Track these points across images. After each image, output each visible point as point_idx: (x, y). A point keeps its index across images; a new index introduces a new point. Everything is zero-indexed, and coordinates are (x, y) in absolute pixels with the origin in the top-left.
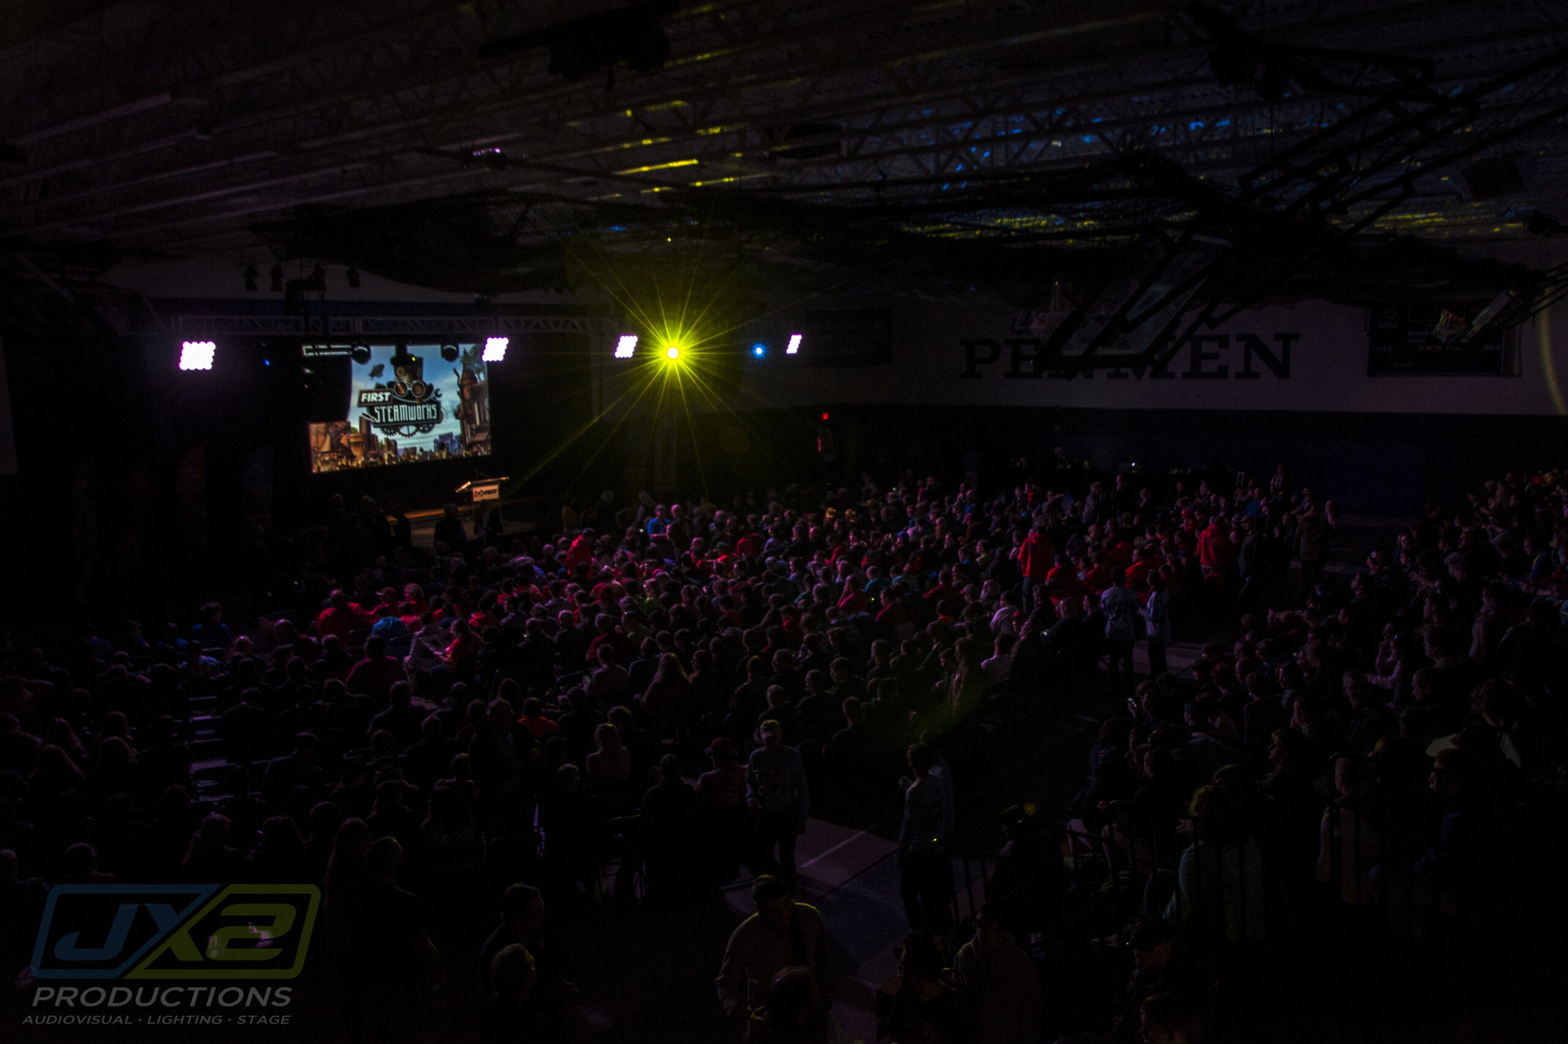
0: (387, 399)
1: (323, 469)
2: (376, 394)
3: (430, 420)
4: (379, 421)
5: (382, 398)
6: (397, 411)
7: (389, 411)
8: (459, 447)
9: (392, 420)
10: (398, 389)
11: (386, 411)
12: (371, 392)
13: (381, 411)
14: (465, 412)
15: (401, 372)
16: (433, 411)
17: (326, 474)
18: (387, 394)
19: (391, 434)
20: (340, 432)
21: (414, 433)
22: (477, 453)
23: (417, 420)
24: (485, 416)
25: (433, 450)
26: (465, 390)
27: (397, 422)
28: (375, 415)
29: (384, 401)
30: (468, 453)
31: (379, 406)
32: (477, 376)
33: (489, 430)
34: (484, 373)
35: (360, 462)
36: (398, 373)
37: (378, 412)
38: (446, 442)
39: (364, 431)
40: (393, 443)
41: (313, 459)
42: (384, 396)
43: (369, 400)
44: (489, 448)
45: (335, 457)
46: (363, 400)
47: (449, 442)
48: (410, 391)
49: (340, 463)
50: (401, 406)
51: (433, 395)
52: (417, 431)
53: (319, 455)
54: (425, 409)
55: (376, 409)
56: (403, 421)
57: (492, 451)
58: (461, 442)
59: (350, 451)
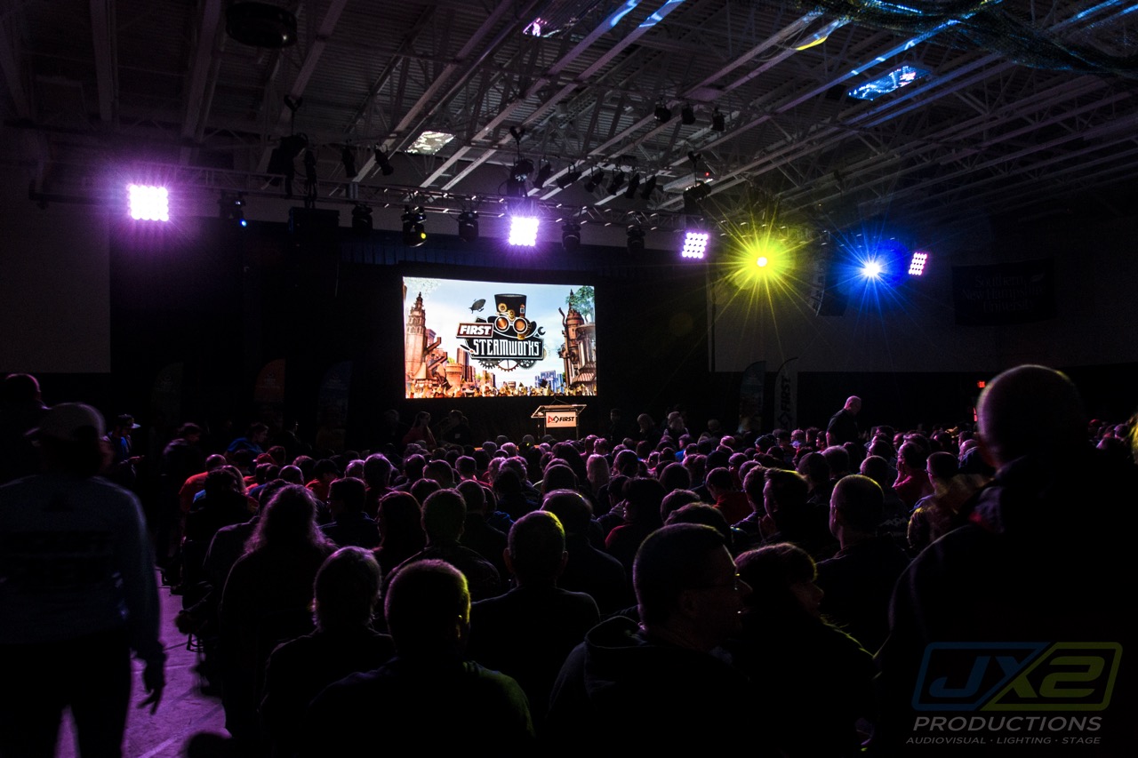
0: (487, 333)
1: (417, 396)
2: (476, 327)
3: (531, 356)
4: (477, 353)
5: (482, 332)
6: (497, 345)
7: (489, 345)
8: (562, 385)
9: (491, 354)
10: (498, 324)
11: (486, 345)
12: (471, 325)
13: (480, 344)
14: (570, 351)
15: (503, 307)
16: (535, 348)
17: (419, 400)
18: (488, 328)
19: (489, 367)
20: (437, 361)
21: (514, 368)
22: (581, 392)
23: (518, 355)
24: (591, 357)
25: (534, 386)
26: (570, 329)
27: (496, 356)
28: (474, 348)
29: (484, 335)
30: (571, 392)
31: (479, 339)
32: (583, 317)
33: (595, 371)
34: (592, 315)
35: (455, 392)
36: (500, 309)
37: (477, 345)
38: (547, 380)
39: (462, 362)
40: (492, 376)
41: (407, 385)
42: (484, 330)
43: (468, 333)
44: (595, 390)
45: (430, 385)
46: (462, 332)
47: (551, 379)
48: (511, 327)
49: (434, 391)
50: (501, 341)
51: (536, 332)
52: (517, 365)
53: (414, 382)
54: (527, 346)
55: (475, 341)
56: (503, 356)
57: (597, 392)
58: (564, 381)
59: (445, 380)
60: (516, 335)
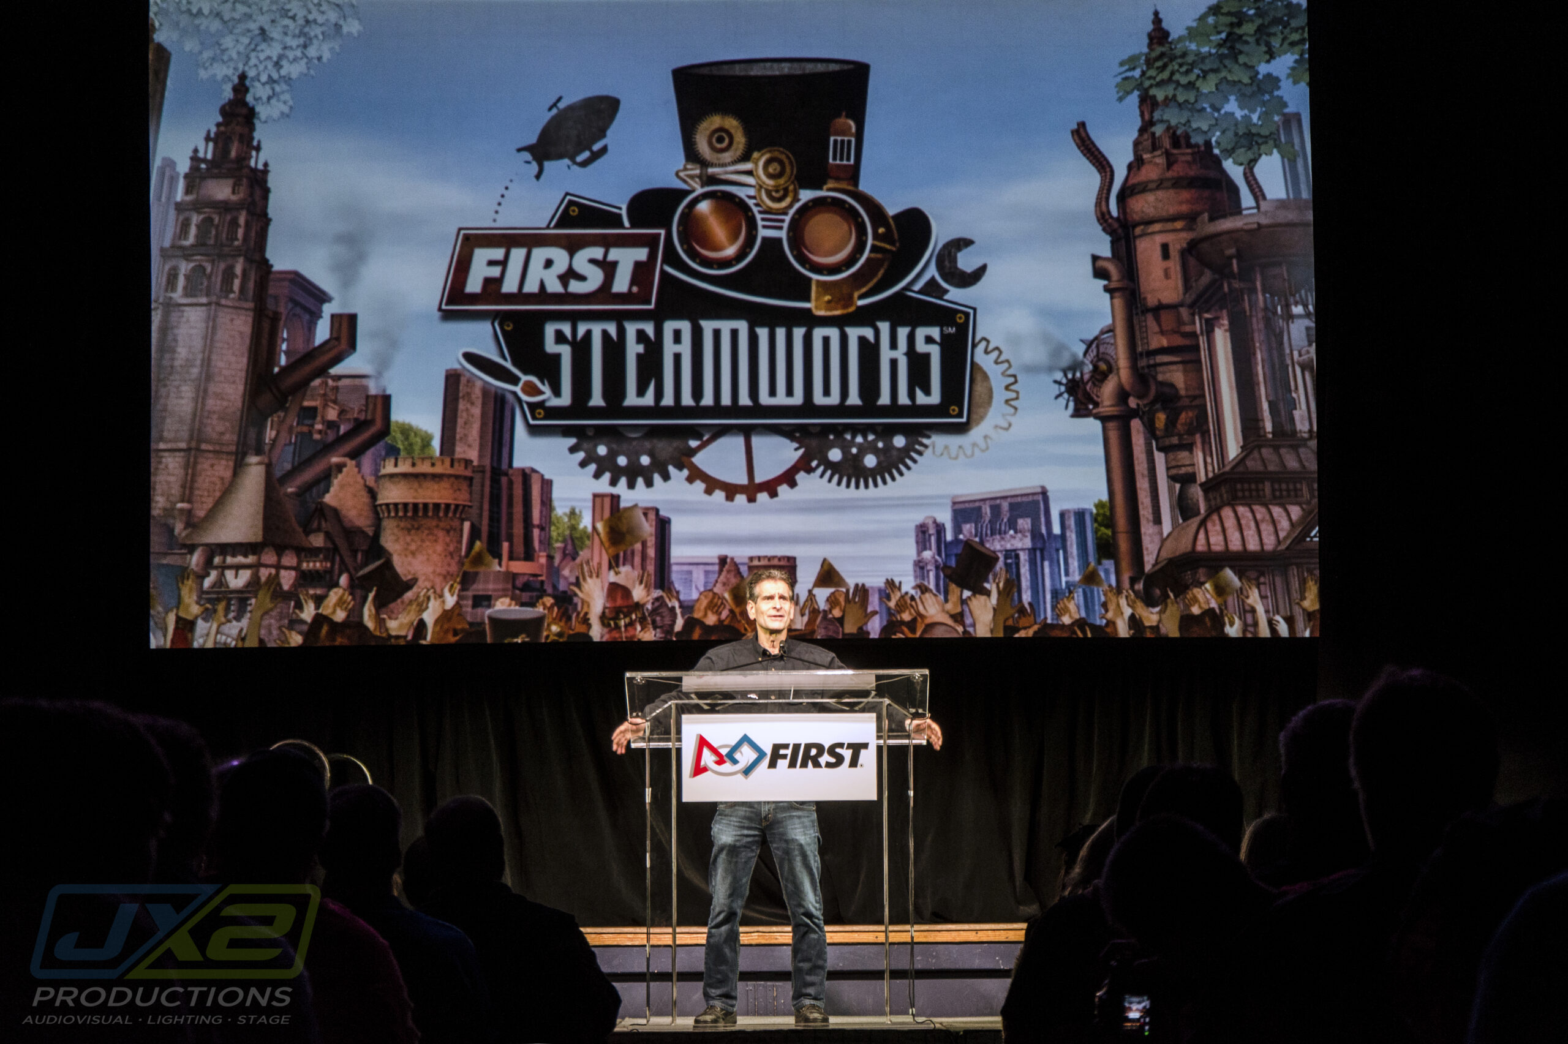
0: (621, 283)
1: (205, 635)
2: (560, 256)
3: (894, 409)
4: (565, 399)
5: (595, 278)
6: (685, 349)
7: (633, 349)
8: (1090, 578)
9: (648, 399)
10: (692, 228)
11: (614, 350)
12: (530, 241)
13: (582, 349)
14: (1142, 377)
15: (721, 136)
16: (920, 364)
17: (223, 659)
18: (627, 258)
19: (633, 474)
20: (327, 448)
21: (789, 478)
22: (1215, 618)
23: (808, 408)
24: (1283, 406)
25: (908, 585)
26: (1148, 249)
27: (677, 410)
28: (548, 369)
29: (604, 292)
30: (1150, 616)
31: (574, 318)
32: (1234, 170)
33: (1308, 492)
34: (1290, 160)
35: (429, 617)
36: (703, 147)
37: (565, 351)
38: (996, 545)
39: (470, 450)
40: (648, 528)
41: (157, 580)
42: (609, 268)
43: (510, 286)
44: (1311, 602)
45: (287, 579)
46: (474, 285)
47: (1022, 543)
48: (772, 244)
49: (308, 613)
50: (708, 326)
51: (926, 270)
52: (803, 465)
53: (195, 560)
54: (869, 352)
55: (550, 330)
56: (717, 410)
57: (1326, 615)
58: (1106, 549)
59: (376, 550)
60: (801, 289)
